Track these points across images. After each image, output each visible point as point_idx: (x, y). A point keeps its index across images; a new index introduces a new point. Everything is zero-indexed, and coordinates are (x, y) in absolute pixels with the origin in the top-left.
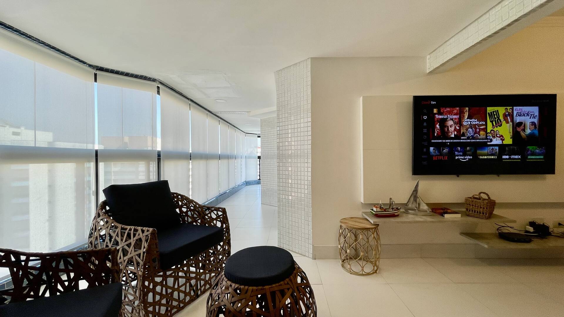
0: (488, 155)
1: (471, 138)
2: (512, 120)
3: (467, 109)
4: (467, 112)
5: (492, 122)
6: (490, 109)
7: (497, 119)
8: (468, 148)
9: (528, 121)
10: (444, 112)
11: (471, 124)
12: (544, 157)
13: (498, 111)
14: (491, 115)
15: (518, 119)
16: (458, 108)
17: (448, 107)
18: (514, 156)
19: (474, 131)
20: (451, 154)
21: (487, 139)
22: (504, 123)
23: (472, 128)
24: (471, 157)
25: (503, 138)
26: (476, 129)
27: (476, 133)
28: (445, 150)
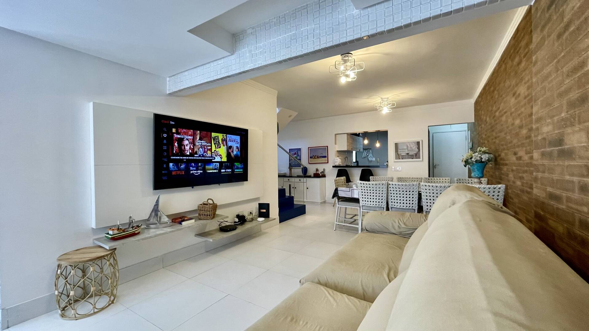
0: (213, 170)
1: (201, 156)
2: (227, 145)
3: (199, 132)
4: (199, 135)
5: (215, 144)
6: (214, 135)
8: (200, 164)
10: (181, 132)
11: (201, 144)
12: (243, 170)
14: (214, 139)
15: (230, 144)
17: (185, 129)
18: (228, 170)
21: (212, 157)
22: (222, 145)
23: (202, 148)
24: (202, 172)
25: (222, 157)
26: (205, 149)
27: (205, 152)
28: (182, 166)
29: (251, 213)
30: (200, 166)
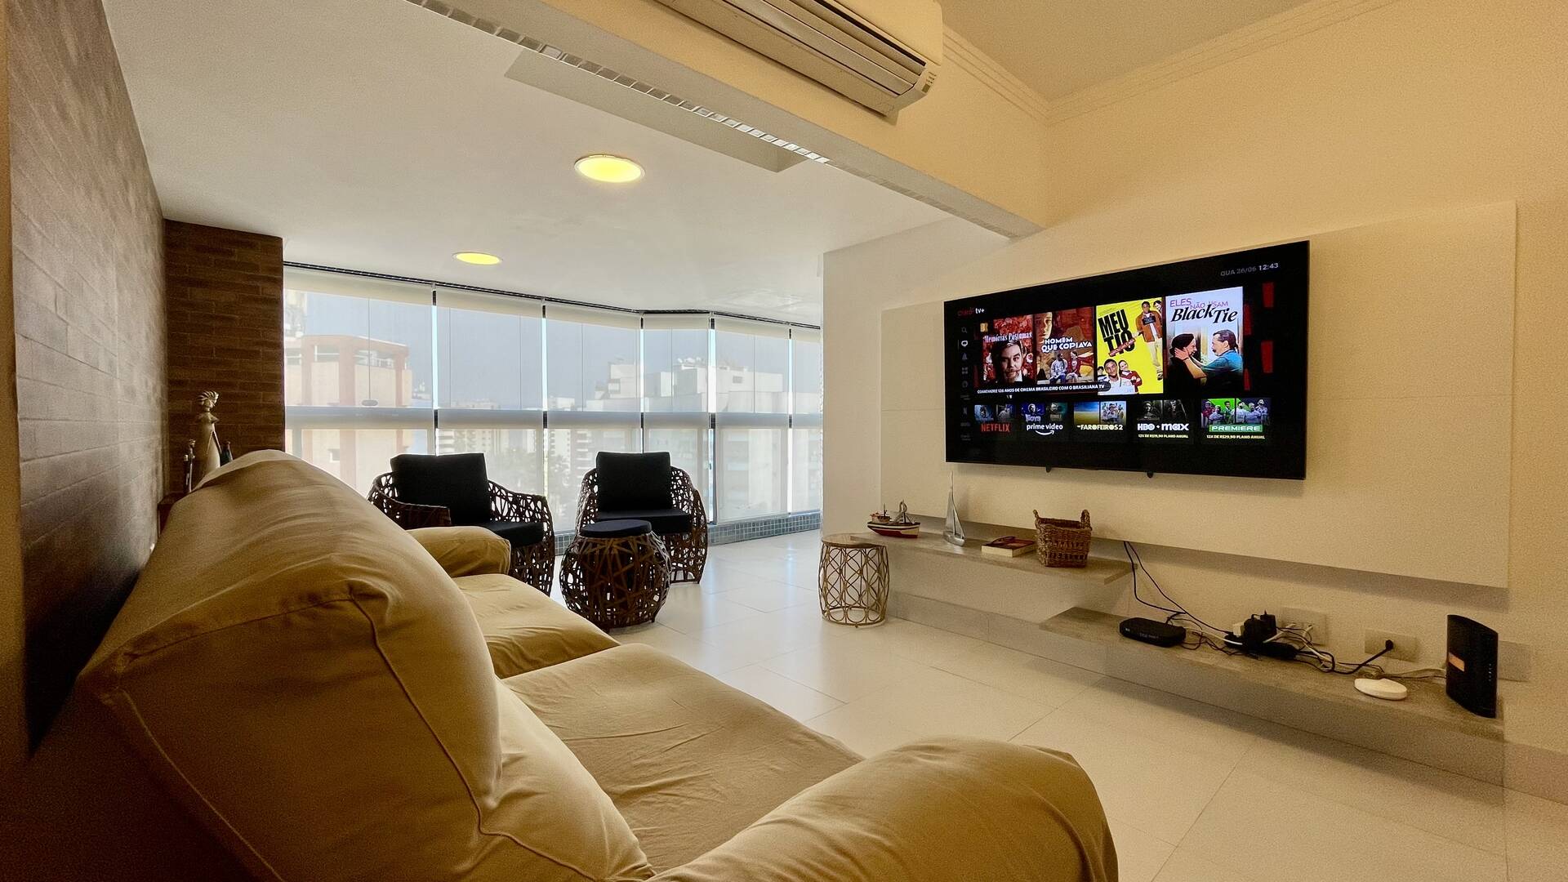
1: (1059, 381)
2: (1163, 333)
3: (1050, 314)
4: (1050, 323)
5: (1108, 340)
6: (1102, 311)
7: (1122, 331)
8: (1053, 405)
10: (1000, 328)
11: (1058, 348)
13: (1123, 311)
14: (1107, 323)
16: (1029, 317)
17: (1010, 317)
19: (1066, 366)
20: (1018, 419)
21: (1099, 383)
22: (1139, 340)
23: (1060, 360)
24: (1061, 427)
25: (1138, 380)
26: (1070, 360)
27: (1070, 369)
28: (1003, 412)
29: (1390, 645)
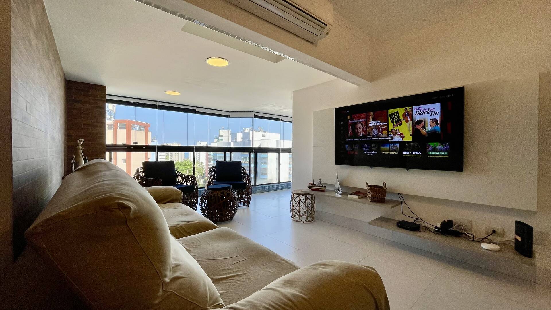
0: (389, 151)
1: (375, 136)
2: (412, 119)
3: (372, 113)
4: (372, 116)
5: (393, 122)
6: (391, 111)
7: (397, 119)
8: (373, 145)
9: (428, 118)
10: (354, 117)
11: (375, 125)
13: (398, 112)
14: (392, 116)
15: (417, 118)
17: (358, 113)
18: (415, 152)
19: (378, 131)
20: (361, 150)
21: (388, 137)
22: (404, 122)
23: (376, 129)
24: (376, 153)
25: (403, 136)
26: (379, 129)
27: (379, 132)
28: (356, 147)
29: (494, 231)
30: (374, 147)
